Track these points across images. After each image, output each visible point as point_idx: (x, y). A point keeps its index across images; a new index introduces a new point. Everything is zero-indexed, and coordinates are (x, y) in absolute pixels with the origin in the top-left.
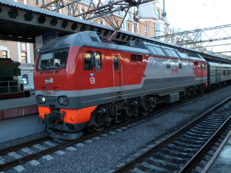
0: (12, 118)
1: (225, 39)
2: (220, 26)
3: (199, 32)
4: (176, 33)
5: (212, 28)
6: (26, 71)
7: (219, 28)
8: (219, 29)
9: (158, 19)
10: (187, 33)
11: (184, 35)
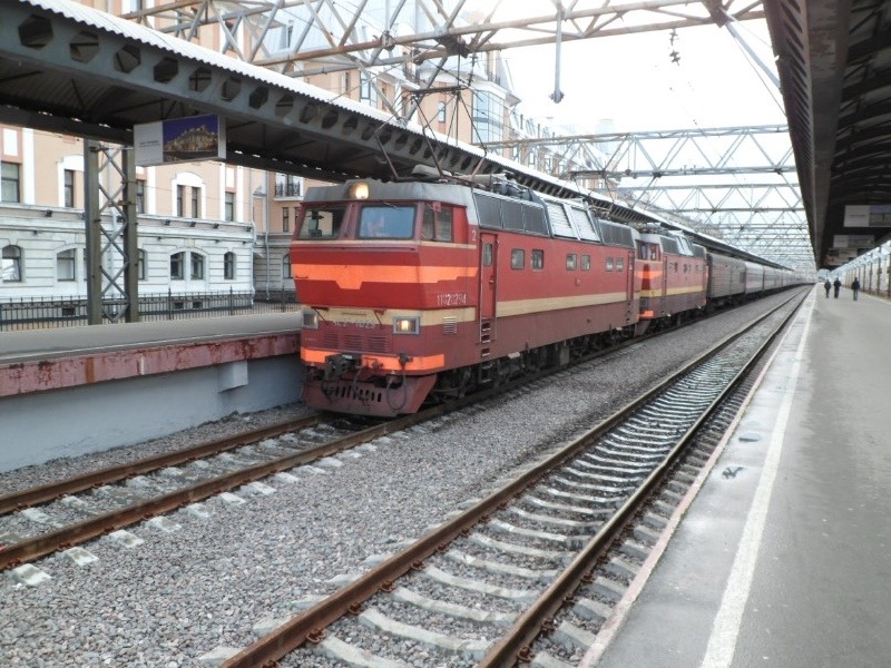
0: (114, 381)
1: (697, 172)
2: (687, 131)
3: (624, 140)
4: (553, 139)
5: (663, 135)
6: (17, 235)
7: (683, 136)
8: (684, 139)
9: (486, 77)
10: (585, 142)
11: (577, 145)
